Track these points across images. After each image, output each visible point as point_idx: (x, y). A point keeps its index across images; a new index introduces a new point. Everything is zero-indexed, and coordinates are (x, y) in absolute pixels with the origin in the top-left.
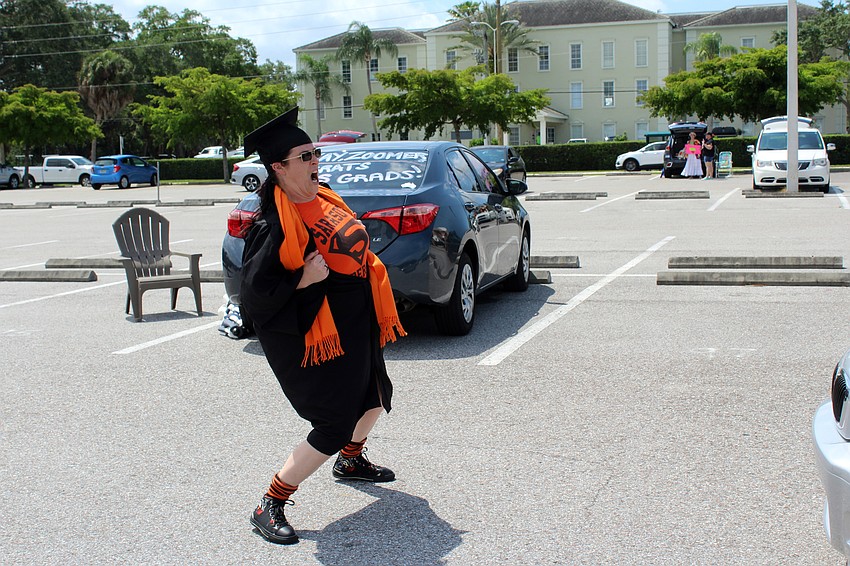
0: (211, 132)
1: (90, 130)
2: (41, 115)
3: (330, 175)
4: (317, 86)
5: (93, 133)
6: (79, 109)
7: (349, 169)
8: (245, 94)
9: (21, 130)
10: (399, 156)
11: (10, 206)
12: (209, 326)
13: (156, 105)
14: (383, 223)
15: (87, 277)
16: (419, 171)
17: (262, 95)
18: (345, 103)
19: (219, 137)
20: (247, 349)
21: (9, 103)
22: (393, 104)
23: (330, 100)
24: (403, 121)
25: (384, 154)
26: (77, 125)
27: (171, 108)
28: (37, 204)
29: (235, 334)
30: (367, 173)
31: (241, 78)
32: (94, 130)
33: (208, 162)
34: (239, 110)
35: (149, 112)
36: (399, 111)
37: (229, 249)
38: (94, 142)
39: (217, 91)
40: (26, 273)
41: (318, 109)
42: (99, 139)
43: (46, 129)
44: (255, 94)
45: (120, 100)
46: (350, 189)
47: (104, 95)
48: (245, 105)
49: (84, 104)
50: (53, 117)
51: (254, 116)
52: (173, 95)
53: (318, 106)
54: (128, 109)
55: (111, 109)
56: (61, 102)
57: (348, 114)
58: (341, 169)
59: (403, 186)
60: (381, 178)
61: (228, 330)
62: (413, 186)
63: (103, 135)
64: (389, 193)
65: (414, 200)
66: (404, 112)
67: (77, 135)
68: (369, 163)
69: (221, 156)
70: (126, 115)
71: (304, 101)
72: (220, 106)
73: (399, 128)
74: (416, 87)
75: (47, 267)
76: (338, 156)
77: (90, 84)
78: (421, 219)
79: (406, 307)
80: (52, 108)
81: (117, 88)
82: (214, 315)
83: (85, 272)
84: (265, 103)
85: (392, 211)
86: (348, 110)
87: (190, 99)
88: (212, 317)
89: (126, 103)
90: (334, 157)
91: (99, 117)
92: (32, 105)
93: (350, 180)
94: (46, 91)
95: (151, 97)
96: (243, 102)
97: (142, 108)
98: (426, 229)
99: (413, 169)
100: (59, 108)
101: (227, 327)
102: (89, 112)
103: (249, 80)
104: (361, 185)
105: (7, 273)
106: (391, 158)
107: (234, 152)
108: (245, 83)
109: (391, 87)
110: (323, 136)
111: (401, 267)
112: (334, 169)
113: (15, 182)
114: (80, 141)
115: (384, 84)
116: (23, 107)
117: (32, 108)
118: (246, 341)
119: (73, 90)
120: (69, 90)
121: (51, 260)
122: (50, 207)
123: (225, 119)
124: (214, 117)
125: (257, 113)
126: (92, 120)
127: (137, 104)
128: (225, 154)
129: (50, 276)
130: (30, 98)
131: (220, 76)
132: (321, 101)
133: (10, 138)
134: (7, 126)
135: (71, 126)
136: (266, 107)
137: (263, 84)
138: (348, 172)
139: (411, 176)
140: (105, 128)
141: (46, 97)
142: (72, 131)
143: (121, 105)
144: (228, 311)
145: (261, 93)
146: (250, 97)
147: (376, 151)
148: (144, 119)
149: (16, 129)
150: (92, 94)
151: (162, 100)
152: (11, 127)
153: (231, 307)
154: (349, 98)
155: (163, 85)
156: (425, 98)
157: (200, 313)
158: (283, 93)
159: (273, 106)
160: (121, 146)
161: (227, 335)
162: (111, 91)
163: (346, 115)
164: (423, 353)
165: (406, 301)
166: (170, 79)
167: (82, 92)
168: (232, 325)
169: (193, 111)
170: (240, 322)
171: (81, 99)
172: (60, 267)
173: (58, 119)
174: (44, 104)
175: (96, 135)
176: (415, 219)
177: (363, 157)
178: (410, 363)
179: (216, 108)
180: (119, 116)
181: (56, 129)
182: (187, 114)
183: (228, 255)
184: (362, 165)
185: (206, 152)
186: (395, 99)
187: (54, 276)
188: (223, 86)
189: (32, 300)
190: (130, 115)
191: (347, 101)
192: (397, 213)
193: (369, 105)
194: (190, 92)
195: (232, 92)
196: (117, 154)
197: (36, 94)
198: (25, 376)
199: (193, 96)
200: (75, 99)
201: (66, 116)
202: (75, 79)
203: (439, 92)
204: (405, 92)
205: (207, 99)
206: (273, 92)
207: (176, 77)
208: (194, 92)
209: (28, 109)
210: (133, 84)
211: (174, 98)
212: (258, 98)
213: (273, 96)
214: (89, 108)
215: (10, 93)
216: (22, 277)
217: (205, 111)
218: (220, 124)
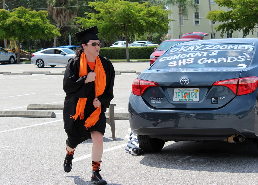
0: (119, 33)
1: (53, 32)
2: (27, 24)
3: (193, 59)
4: (180, 7)
5: (55, 33)
6: (48, 20)
7: (205, 55)
8: (138, 12)
9: (16, 32)
10: (236, 47)
11: (9, 74)
12: (120, 146)
13: (90, 18)
14: (226, 88)
15: (50, 115)
16: (248, 57)
17: (148, 12)
18: (195, 16)
19: (124, 36)
20: (142, 162)
21: (10, 17)
22: (224, 17)
23: (187, 14)
24: (230, 26)
25: (226, 46)
26: (46, 29)
27: (98, 19)
28: (24, 72)
29: (135, 152)
30: (216, 57)
31: (137, 3)
32: (56, 32)
33: (118, 49)
34: (136, 21)
35: (85, 22)
36: (227, 20)
37: (132, 102)
38: (55, 39)
39: (124, 10)
40: (16, 112)
41: (180, 20)
42: (58, 37)
43: (29, 31)
44: (145, 12)
45: (70, 15)
46: (206, 67)
47: (61, 12)
48: (139, 18)
49: (50, 17)
50: (34, 25)
51: (144, 24)
52: (98, 12)
53: (180, 18)
54: (74, 20)
55: (65, 20)
56: (38, 16)
57: (197, 23)
58: (200, 55)
59: (239, 65)
60: (225, 60)
61: (131, 150)
62: (245, 65)
63: (60, 35)
64: (230, 70)
65: (245, 74)
66: (230, 21)
67: (46, 35)
68: (217, 52)
69: (125, 47)
70: (73, 23)
71: (172, 15)
72: (125, 18)
73: (228, 30)
74: (238, 6)
75: (28, 109)
76: (198, 47)
77: (54, 7)
78: (250, 86)
79: (240, 139)
80: (33, 20)
81: (68, 9)
82: (122, 140)
83: (49, 113)
84: (150, 16)
85: (232, 81)
86: (197, 20)
87: (109, 15)
88: (121, 141)
89: (73, 17)
90: (195, 48)
91: (58, 25)
92: (22, 18)
93: (206, 62)
94: (30, 10)
95: (87, 13)
96: (138, 16)
97: (82, 20)
98: (253, 92)
99: (245, 56)
100: (37, 20)
101: (130, 148)
102: (53, 22)
103: (142, 3)
104: (212, 65)
105: (6, 112)
106: (231, 48)
107: (132, 44)
108: (139, 5)
109: (223, 7)
110: (184, 35)
111: (237, 115)
112: (196, 55)
113: (12, 61)
114: (48, 38)
115: (219, 5)
116: (18, 19)
117: (22, 20)
118: (141, 157)
119: (45, 10)
120: (42, 10)
121: (30, 105)
122: (31, 74)
123: (128, 25)
124: (121, 25)
125: (146, 22)
126: (54, 26)
127: (79, 17)
128: (127, 45)
129: (29, 114)
130: (21, 14)
131: (126, 2)
132: (181, 15)
133: (10, 36)
134: (9, 29)
135: (43, 30)
136: (151, 19)
137: (149, 6)
138: (205, 57)
139: (243, 60)
140: (62, 31)
141: (30, 14)
142: (43, 32)
143: (70, 18)
144: (131, 139)
145: (148, 11)
146: (142, 13)
147: (221, 44)
148: (83, 26)
149: (14, 31)
150: (55, 12)
151: (93, 15)
152: (11, 30)
153: (132, 136)
154: (198, 13)
155: (94, 7)
156: (243, 13)
157: (114, 138)
158: (160, 11)
159: (155, 18)
160: (70, 41)
161: (130, 153)
162: (65, 10)
163: (196, 23)
164: (250, 168)
165: (240, 136)
166: (98, 3)
167: (49, 11)
168: (133, 147)
169: (110, 21)
170: (138, 146)
171: (49, 15)
172: (35, 109)
173: (36, 26)
174: (29, 18)
175: (57, 35)
176: (246, 86)
177: (214, 48)
178: (243, 175)
179: (123, 19)
180: (69, 24)
181: (35, 31)
182: (107, 23)
183: (132, 106)
184: (213, 53)
185: (117, 44)
186: (226, 14)
187: (32, 114)
188: (127, 7)
189: (19, 128)
190: (75, 24)
191: (197, 15)
192: (235, 82)
193: (210, 17)
194: (109, 11)
195: (132, 11)
196: (67, 45)
197: (25, 12)
198: (13, 175)
199: (110, 13)
200: (46, 15)
201: (41, 24)
202: (46, 4)
203: (252, 9)
204: (231, 9)
205: (118, 14)
206: (155, 10)
207: (101, 2)
208: (111, 10)
209: (20, 20)
210: (77, 6)
211: (100, 14)
212: (147, 14)
213: (155, 13)
214: (53, 19)
215: (11, 12)
216: (14, 114)
217: (117, 21)
218: (124, 28)
